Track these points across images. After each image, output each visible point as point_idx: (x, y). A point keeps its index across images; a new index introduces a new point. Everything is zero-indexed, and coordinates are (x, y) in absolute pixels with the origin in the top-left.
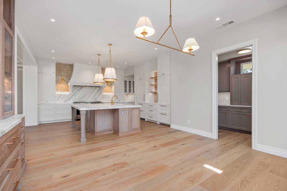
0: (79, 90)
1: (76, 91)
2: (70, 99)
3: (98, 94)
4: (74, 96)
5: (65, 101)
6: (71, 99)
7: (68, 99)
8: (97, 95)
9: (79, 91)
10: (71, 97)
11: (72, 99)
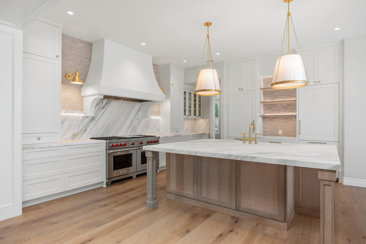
0: (104, 107)
1: (98, 109)
2: (84, 129)
3: (138, 118)
4: (92, 122)
5: (74, 136)
6: (86, 130)
7: (81, 131)
8: (137, 120)
9: (103, 111)
10: (88, 125)
11: (89, 129)
